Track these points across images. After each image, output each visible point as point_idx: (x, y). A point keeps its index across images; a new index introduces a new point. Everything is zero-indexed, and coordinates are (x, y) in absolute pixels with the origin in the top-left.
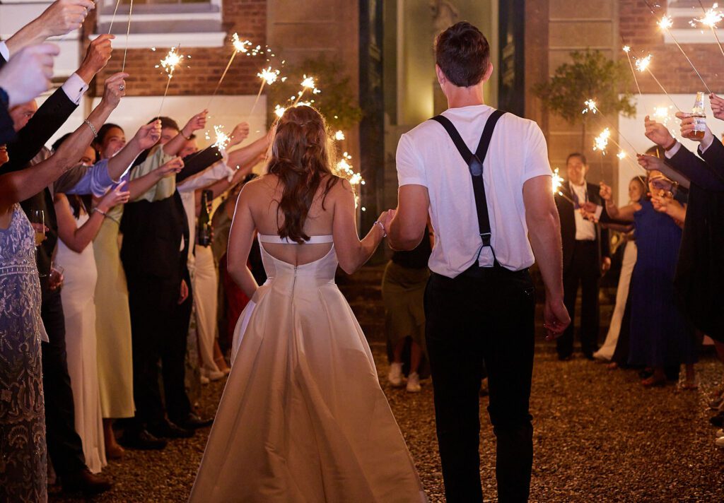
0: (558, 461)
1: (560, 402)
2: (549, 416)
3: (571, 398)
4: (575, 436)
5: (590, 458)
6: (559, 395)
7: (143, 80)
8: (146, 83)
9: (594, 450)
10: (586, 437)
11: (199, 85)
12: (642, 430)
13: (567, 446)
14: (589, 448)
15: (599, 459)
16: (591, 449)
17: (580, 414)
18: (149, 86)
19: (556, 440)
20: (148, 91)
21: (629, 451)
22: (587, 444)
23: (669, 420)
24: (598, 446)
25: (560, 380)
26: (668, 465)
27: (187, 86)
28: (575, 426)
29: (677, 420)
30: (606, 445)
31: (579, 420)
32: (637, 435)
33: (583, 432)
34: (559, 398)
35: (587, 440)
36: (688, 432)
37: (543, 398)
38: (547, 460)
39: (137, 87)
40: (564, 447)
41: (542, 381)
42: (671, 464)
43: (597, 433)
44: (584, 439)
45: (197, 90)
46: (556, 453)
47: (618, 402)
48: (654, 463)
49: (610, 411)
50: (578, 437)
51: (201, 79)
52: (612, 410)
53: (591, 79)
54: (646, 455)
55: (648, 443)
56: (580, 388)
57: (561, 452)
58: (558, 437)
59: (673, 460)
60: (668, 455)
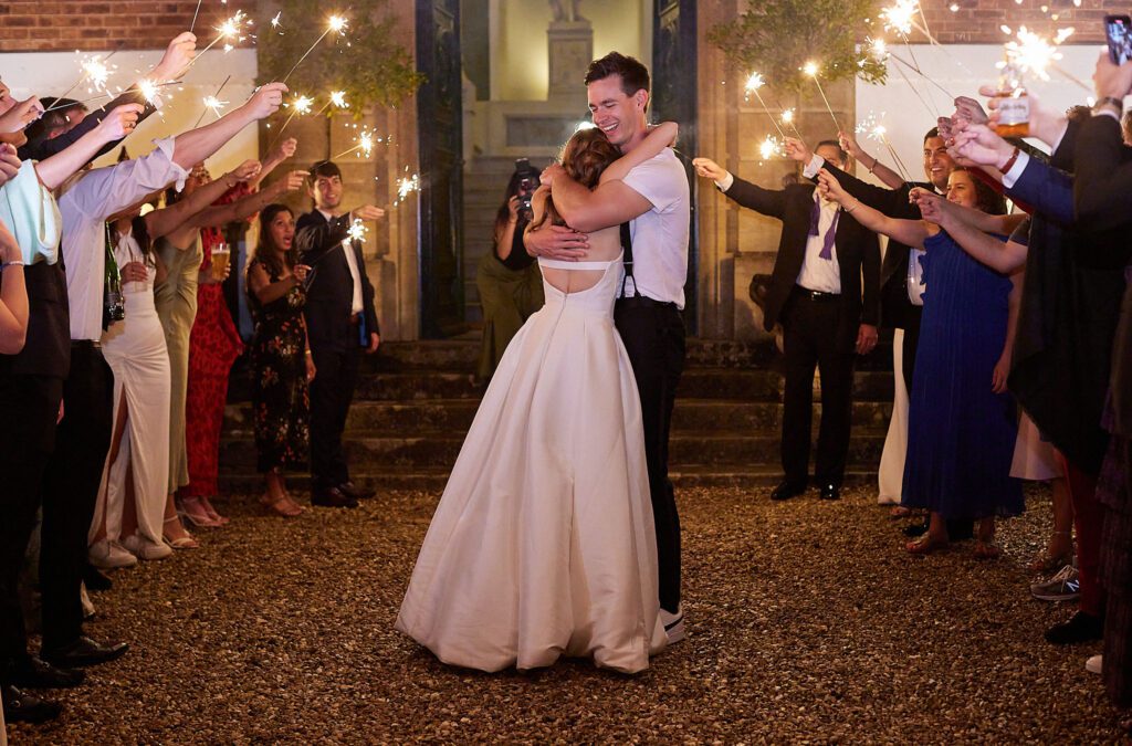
0: (766, 728)
1: (766, 590)
2: (746, 622)
3: (785, 583)
4: (796, 668)
5: (826, 719)
6: (763, 576)
7: (44, 22)
8: (52, 27)
9: (833, 698)
10: (817, 670)
11: (141, 32)
12: (918, 650)
13: (783, 690)
14: (822, 696)
15: (843, 720)
16: (827, 697)
17: (802, 616)
18: (56, 33)
19: (761, 678)
20: (53, 42)
21: (899, 701)
22: (818, 686)
23: (963, 627)
24: (839, 692)
25: (763, 543)
26: (973, 731)
27: (121, 33)
28: (794, 644)
29: (977, 628)
30: (856, 689)
31: (802, 629)
32: (909, 663)
33: (809, 658)
34: (762, 583)
35: (820, 676)
36: (1000, 653)
37: (734, 583)
38: (745, 724)
39: (34, 35)
40: (776, 694)
41: (732, 546)
42: (978, 729)
43: (836, 660)
44: (813, 675)
45: (139, 39)
46: (763, 707)
47: (869, 589)
48: (947, 728)
49: (856, 609)
50: (801, 670)
51: (147, 21)
52: (860, 607)
53: (809, 17)
54: (931, 708)
55: (932, 681)
56: (798, 560)
57: (771, 706)
58: (765, 670)
59: (980, 719)
60: (970, 706)
